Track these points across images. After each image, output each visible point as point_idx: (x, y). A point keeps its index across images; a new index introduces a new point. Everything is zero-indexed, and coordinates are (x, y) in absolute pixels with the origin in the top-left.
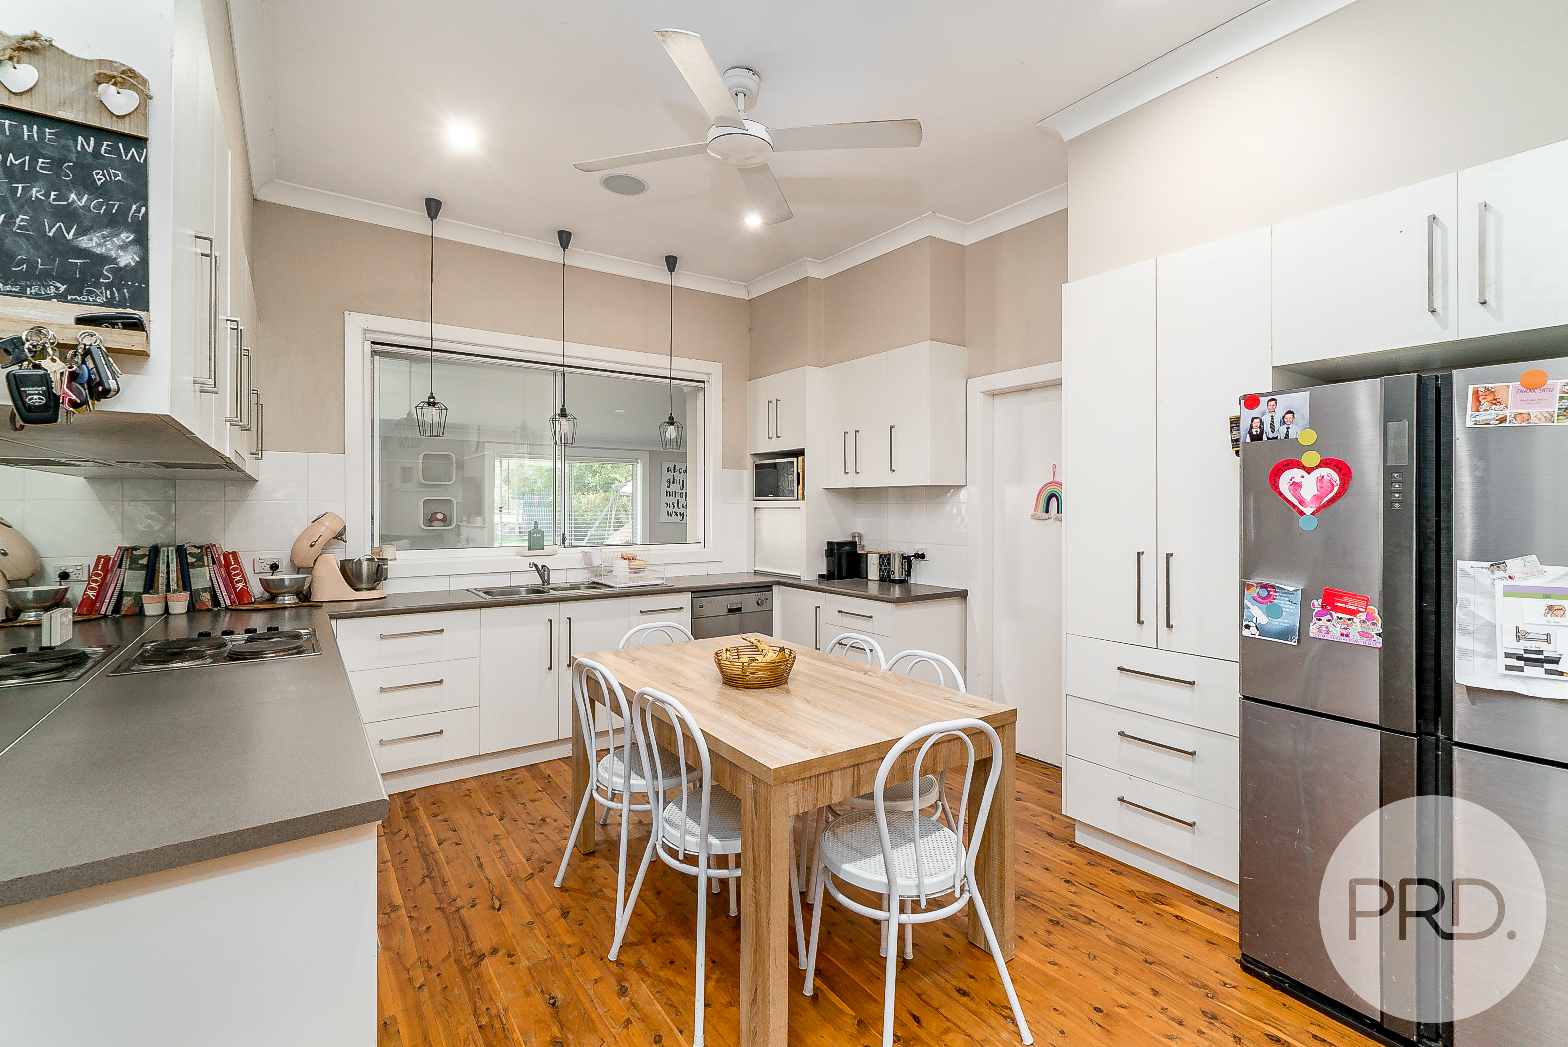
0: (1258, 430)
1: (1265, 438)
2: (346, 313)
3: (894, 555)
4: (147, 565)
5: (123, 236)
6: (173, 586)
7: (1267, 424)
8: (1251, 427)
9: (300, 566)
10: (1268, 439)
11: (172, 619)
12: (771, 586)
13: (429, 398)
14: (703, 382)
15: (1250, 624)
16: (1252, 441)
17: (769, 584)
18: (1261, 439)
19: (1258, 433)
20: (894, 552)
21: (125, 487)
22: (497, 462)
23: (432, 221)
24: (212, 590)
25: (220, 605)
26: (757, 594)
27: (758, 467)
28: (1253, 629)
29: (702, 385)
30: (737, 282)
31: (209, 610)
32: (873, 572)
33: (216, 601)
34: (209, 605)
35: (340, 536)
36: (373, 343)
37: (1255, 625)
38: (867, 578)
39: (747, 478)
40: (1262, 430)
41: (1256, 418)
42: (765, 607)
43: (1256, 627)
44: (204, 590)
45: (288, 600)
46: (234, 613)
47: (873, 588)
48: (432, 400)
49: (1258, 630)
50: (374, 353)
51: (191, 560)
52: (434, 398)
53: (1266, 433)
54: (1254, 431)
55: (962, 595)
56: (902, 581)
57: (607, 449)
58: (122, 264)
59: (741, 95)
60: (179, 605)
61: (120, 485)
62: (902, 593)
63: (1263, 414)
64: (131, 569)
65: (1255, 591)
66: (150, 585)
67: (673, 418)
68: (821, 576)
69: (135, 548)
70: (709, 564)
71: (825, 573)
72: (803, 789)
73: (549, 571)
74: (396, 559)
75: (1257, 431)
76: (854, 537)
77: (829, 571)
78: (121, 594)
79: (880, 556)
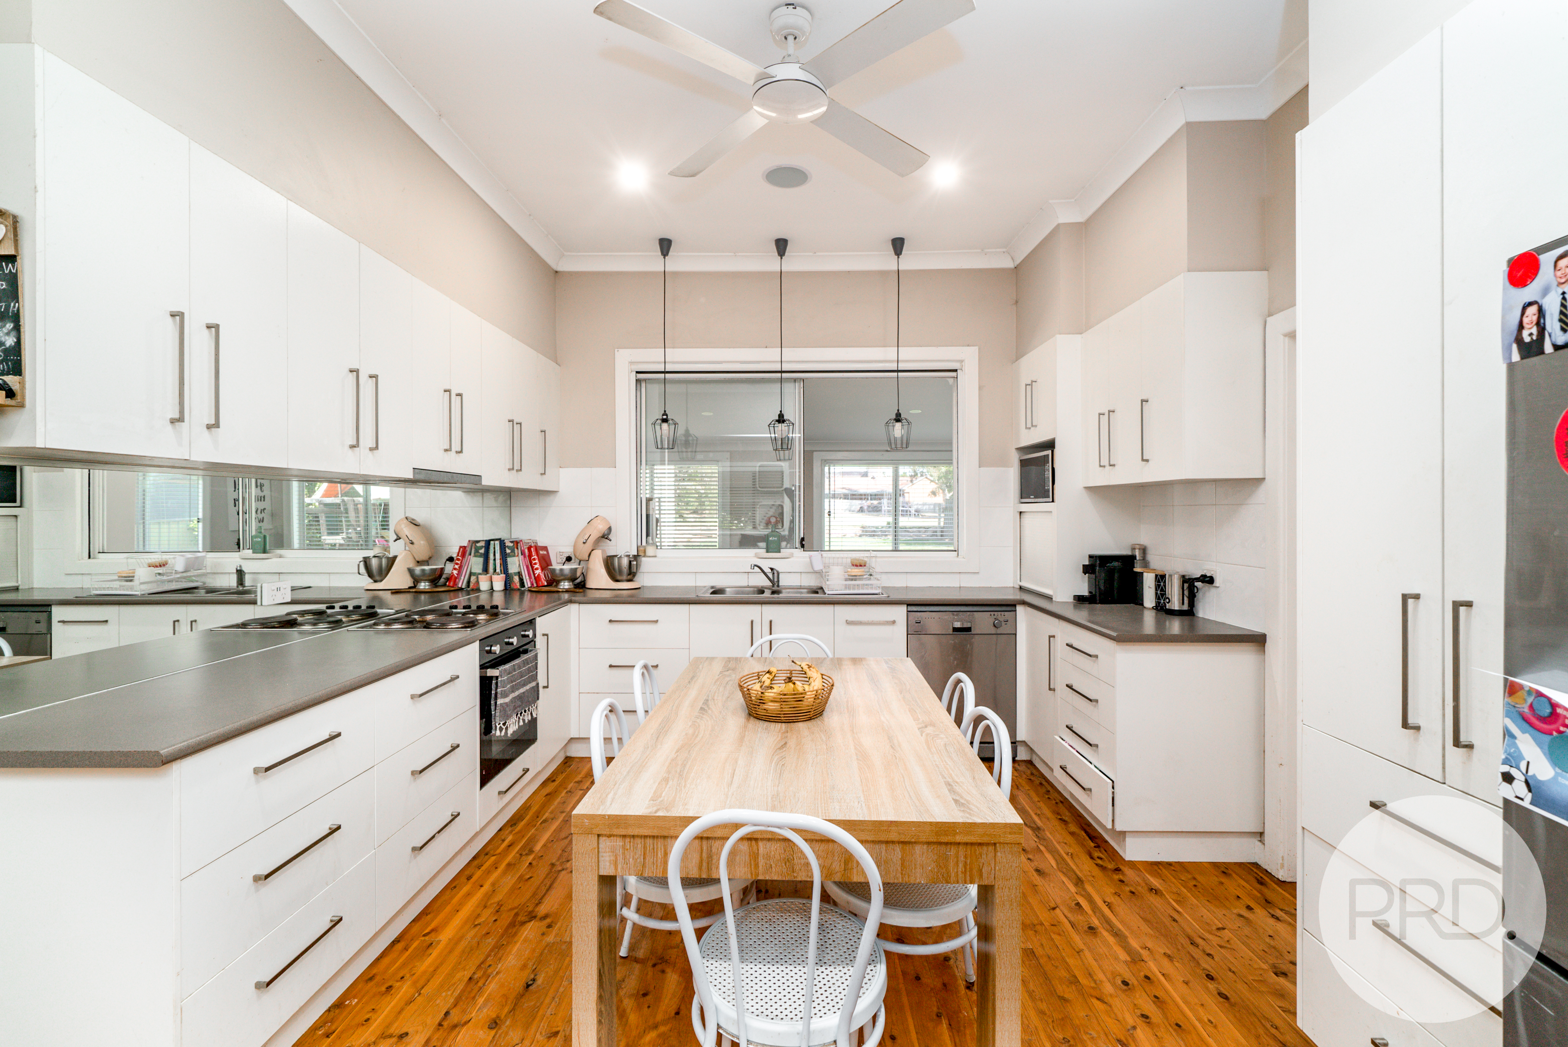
0: (1534, 330)
1: (1548, 348)
2: (616, 350)
3: (1171, 576)
4: (484, 554)
5: (8, 326)
6: (498, 570)
7: (1552, 314)
8: (1521, 327)
9: (582, 558)
10: (1557, 348)
11: (495, 594)
12: (1015, 606)
13: (663, 415)
14: (956, 371)
15: (1514, 772)
16: (1523, 357)
17: (1012, 603)
18: (1542, 352)
19: (1534, 338)
20: (1171, 573)
21: (485, 498)
22: (826, 469)
23: (665, 258)
24: (519, 574)
25: (524, 586)
26: (992, 613)
27: (1024, 463)
28: (1519, 787)
29: (954, 374)
30: (994, 250)
31: (519, 589)
32: (1149, 599)
33: (522, 584)
34: (518, 585)
35: (605, 537)
36: (637, 372)
37: (1523, 778)
38: (1142, 604)
39: (1012, 475)
40: (1542, 329)
41: (1530, 304)
42: (1003, 629)
43: (1527, 783)
44: (515, 574)
45: (566, 585)
46: (534, 594)
47: (1149, 621)
48: (665, 417)
49: (1530, 790)
50: (638, 381)
51: (508, 551)
52: (667, 415)
53: (1550, 336)
54: (1525, 335)
55: (1258, 640)
56: (1180, 613)
57: (932, 451)
58: (8, 345)
59: (790, 38)
60: (499, 585)
61: (481, 498)
62: (1182, 628)
63: (1546, 291)
64: (475, 556)
65: (1525, 700)
66: (486, 570)
67: (900, 414)
68: (1080, 600)
69: (478, 542)
70: (962, 576)
71: (1086, 593)
72: (624, 847)
73: (778, 574)
74: (655, 556)
75: (1531, 335)
76: (1133, 549)
77: (1090, 592)
78: (471, 574)
79: (1156, 576)
